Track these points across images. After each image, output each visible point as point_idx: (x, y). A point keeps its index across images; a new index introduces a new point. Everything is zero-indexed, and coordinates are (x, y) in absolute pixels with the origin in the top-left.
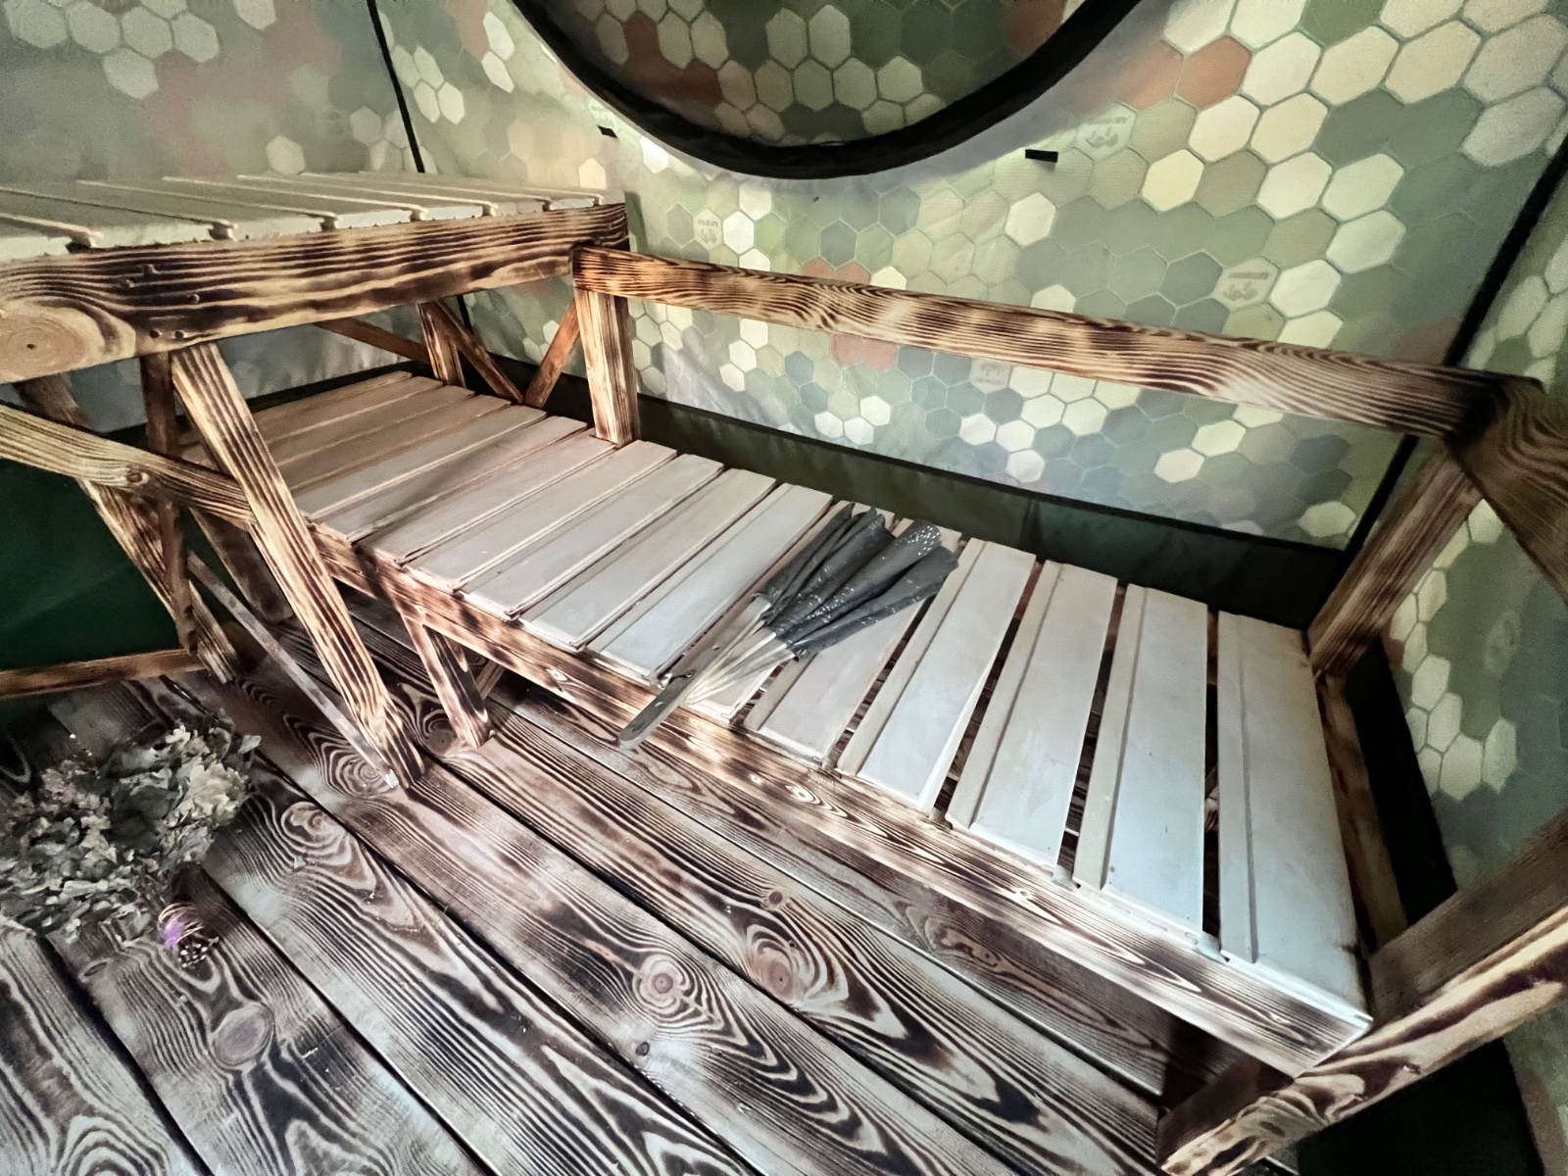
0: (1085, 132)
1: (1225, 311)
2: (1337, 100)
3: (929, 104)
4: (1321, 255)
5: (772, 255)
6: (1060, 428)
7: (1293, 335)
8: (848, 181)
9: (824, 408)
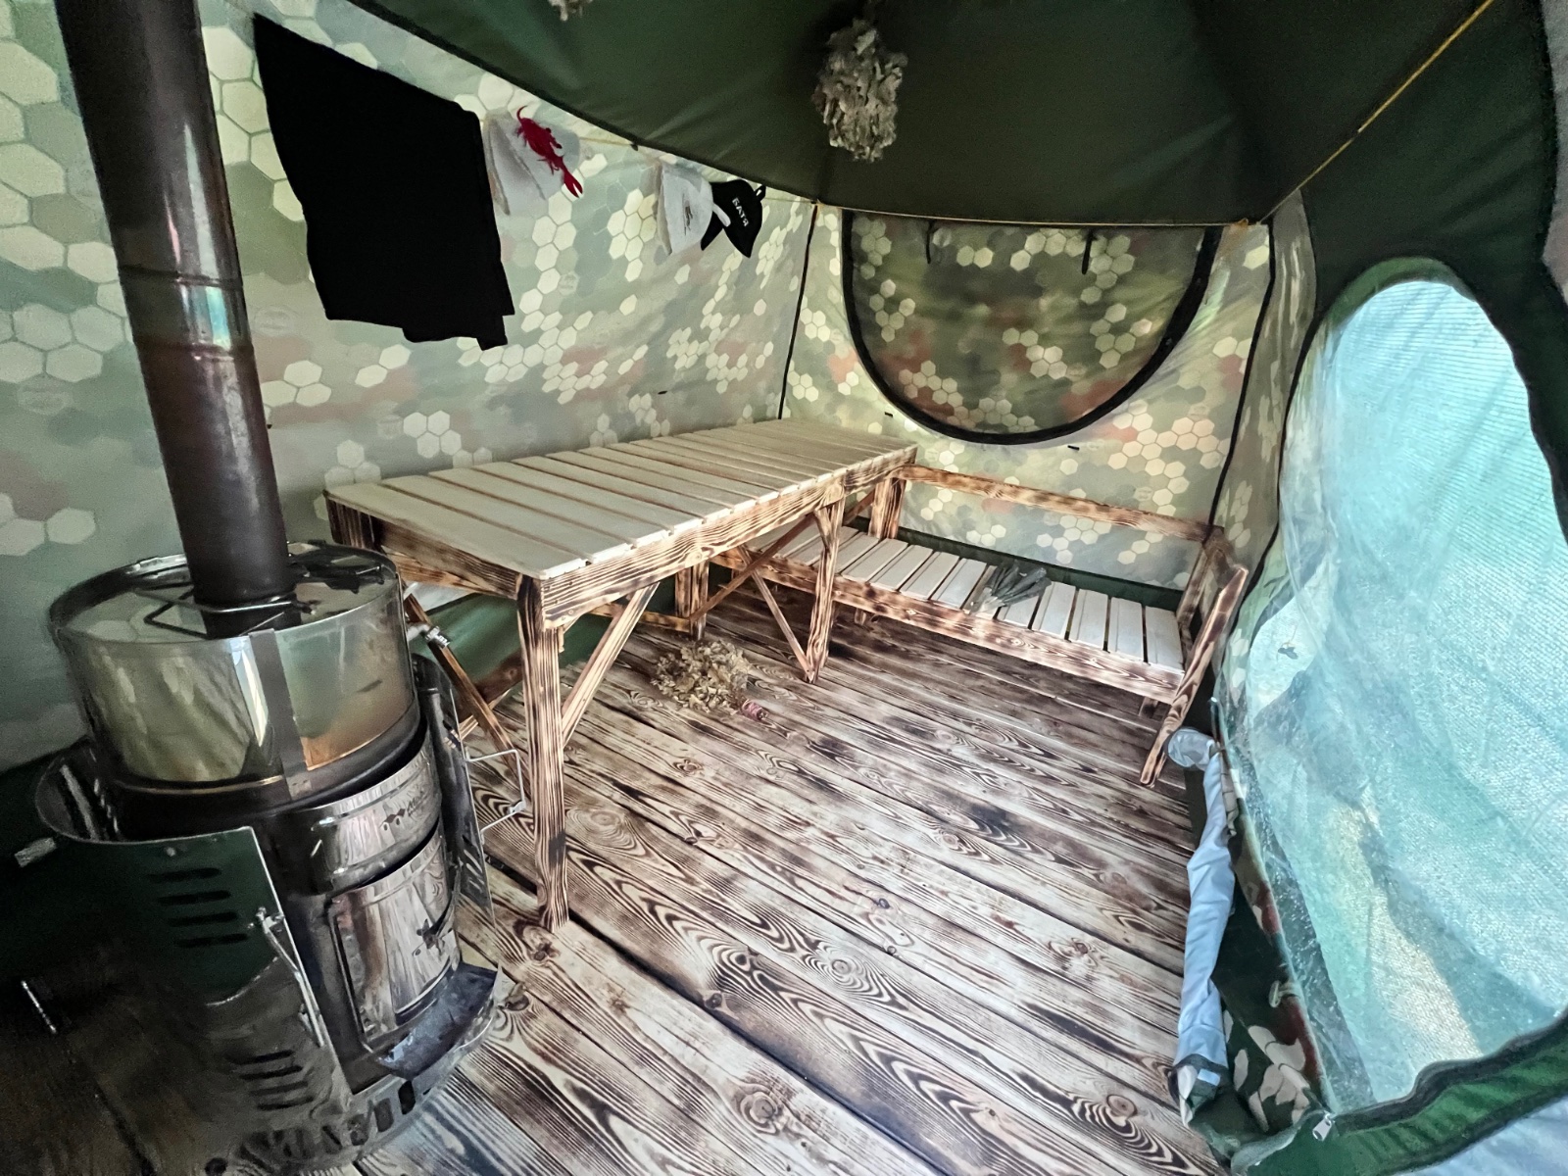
0: (1089, 444)
1: (1138, 502)
2: (1165, 446)
3: (1036, 428)
4: (1166, 487)
5: (960, 467)
6: (1079, 541)
7: (1161, 511)
8: (999, 447)
9: (973, 529)
